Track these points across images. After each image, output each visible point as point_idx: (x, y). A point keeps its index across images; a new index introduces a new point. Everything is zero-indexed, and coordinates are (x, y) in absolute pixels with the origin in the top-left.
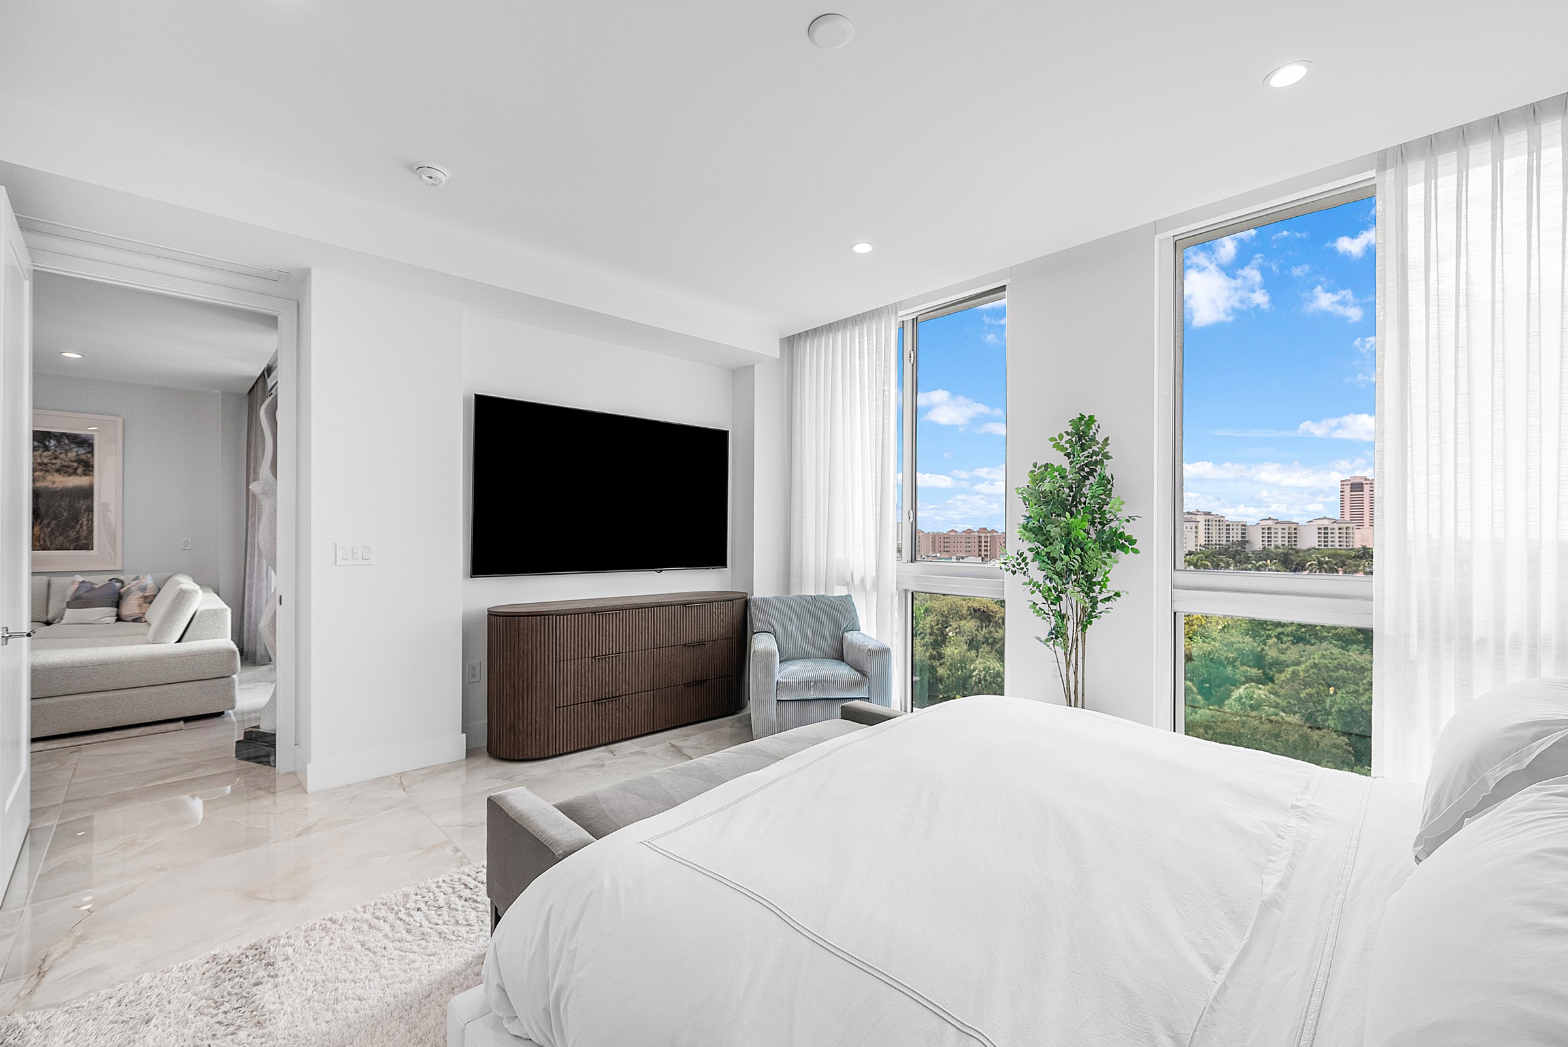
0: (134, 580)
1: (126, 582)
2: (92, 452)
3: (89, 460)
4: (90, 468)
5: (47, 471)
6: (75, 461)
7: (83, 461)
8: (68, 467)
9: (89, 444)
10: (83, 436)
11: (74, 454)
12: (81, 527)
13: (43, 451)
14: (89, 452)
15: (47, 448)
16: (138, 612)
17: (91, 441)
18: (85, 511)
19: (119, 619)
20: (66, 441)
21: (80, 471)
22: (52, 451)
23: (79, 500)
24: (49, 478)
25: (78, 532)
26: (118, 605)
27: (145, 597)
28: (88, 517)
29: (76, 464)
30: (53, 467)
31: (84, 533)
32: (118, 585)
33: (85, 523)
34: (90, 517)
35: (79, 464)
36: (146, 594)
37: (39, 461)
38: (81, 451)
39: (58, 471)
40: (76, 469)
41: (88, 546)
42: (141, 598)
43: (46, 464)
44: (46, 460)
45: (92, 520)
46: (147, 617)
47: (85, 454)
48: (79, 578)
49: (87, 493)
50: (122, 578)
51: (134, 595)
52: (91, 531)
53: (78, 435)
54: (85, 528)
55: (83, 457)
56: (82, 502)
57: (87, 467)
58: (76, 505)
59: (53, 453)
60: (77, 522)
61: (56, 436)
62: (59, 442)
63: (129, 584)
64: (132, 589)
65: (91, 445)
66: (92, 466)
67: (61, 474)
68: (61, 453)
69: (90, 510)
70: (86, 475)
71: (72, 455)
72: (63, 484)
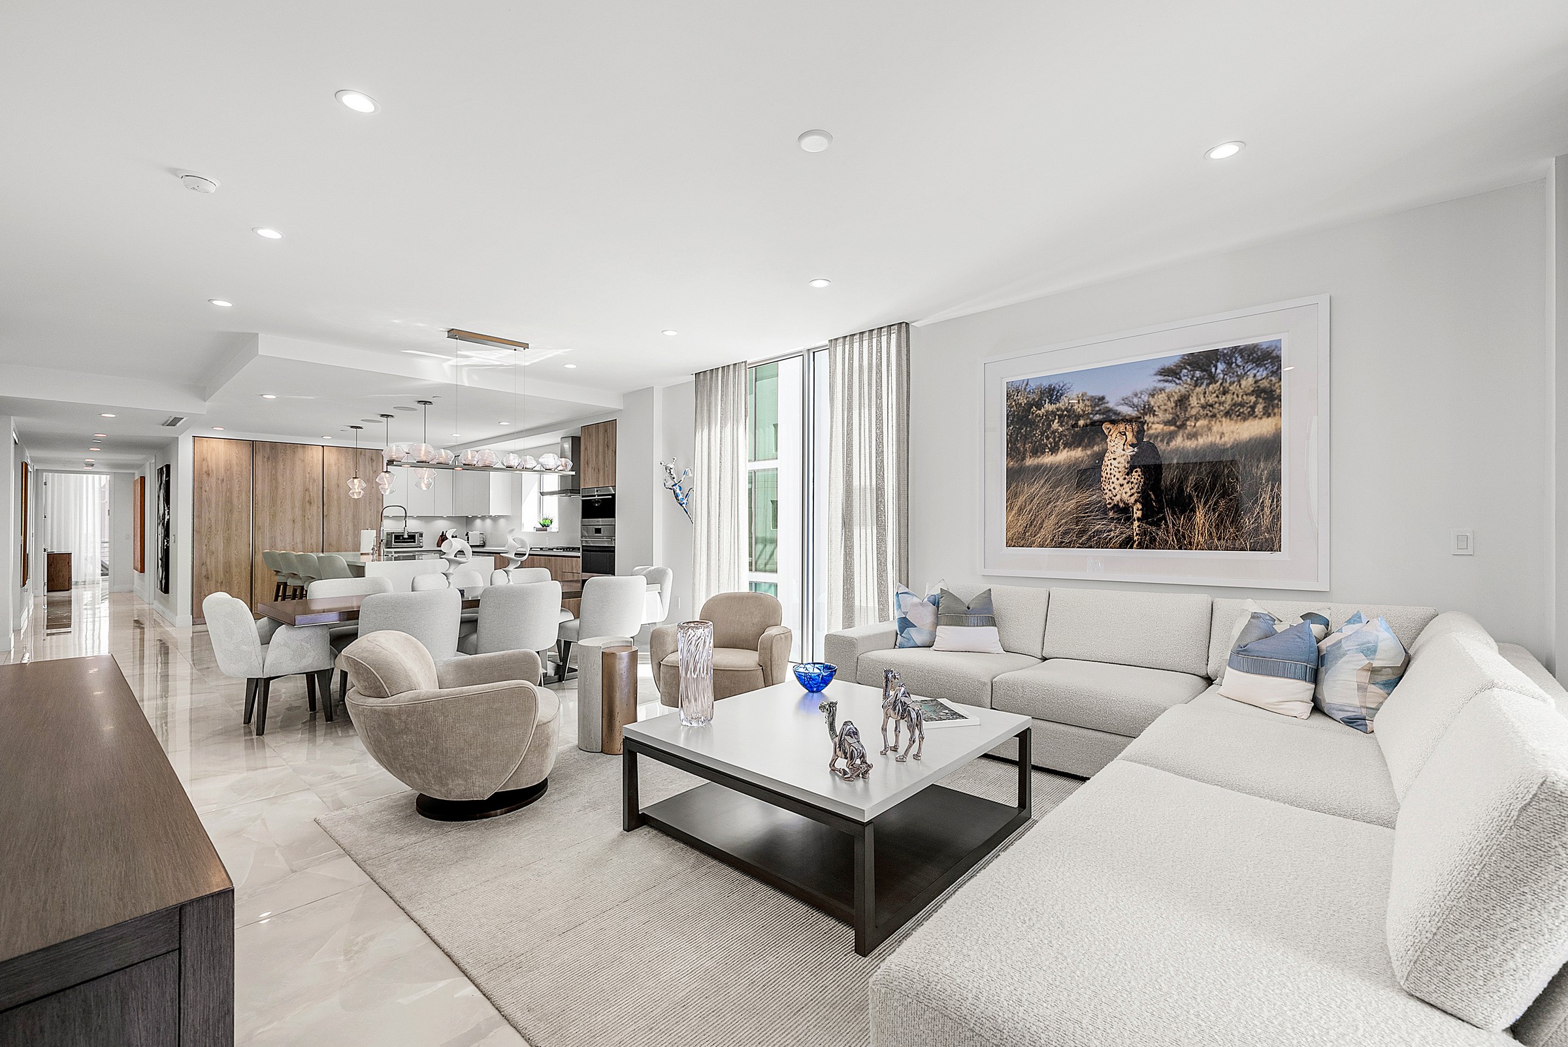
0: (1349, 622)
1: (1333, 626)
2: (1277, 373)
3: (1274, 388)
4: (1276, 402)
5: (1214, 416)
6: (1252, 393)
7: (1264, 391)
8: (1242, 405)
9: (1273, 358)
10: (1264, 346)
11: (1251, 380)
12: (1262, 510)
13: (1208, 385)
14: (1273, 373)
15: (1212, 379)
16: (1357, 702)
17: (1274, 354)
18: (1267, 481)
19: (1317, 708)
20: (1239, 361)
21: (1259, 409)
22: (1220, 381)
23: (1259, 460)
24: (1216, 428)
25: (1258, 517)
26: (1315, 677)
27: (1374, 671)
28: (1272, 491)
29: (1253, 399)
30: (1222, 408)
31: (1266, 521)
32: (1317, 629)
33: (1268, 502)
34: (1276, 490)
35: (1258, 396)
36: (1376, 664)
37: (1203, 401)
38: (1262, 373)
39: (1227, 414)
40: (1253, 408)
41: (1270, 544)
42: (1363, 669)
43: (1211, 406)
44: (1212, 399)
45: (1278, 497)
46: (1378, 723)
47: (1267, 377)
48: (1254, 605)
49: (1271, 448)
50: (1326, 614)
51: (1348, 662)
52: (1277, 518)
53: (1255, 346)
54: (1267, 511)
55: (1265, 384)
56: (1262, 465)
57: (1270, 399)
58: (1254, 470)
59: (1221, 384)
60: (1256, 500)
61: (1224, 355)
62: (1229, 364)
63: (1340, 630)
64: (1345, 646)
65: (1278, 359)
66: (1280, 396)
67: (1231, 419)
68: (1232, 383)
69: (1275, 477)
70: (1269, 416)
71: (1248, 383)
72: (1236, 436)
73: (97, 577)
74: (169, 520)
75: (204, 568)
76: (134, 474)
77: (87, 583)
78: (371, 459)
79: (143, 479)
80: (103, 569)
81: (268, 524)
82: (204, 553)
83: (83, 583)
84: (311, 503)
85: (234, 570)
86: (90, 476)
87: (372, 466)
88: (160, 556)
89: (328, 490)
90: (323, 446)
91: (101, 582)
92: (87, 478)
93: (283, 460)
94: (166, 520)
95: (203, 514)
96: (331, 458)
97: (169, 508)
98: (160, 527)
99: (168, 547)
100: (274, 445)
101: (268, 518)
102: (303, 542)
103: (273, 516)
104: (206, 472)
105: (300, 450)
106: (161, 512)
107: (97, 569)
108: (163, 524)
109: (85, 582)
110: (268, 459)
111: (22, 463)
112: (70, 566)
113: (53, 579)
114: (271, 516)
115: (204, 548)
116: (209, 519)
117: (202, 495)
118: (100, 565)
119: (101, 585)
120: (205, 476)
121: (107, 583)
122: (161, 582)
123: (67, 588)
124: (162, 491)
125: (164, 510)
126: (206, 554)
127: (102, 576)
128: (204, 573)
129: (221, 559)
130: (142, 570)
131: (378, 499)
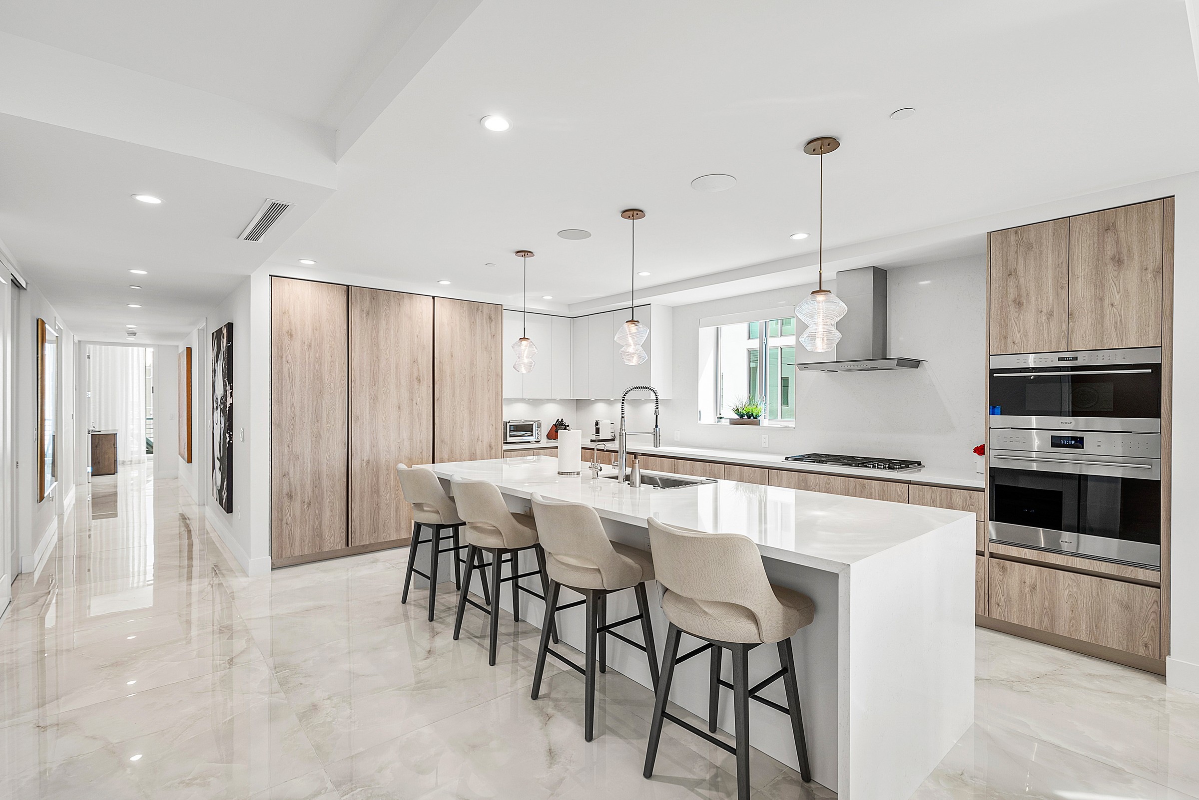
73: (143, 455)
74: (231, 404)
75: (285, 481)
76: (178, 346)
77: (133, 463)
78: (490, 318)
79: (189, 350)
80: (148, 447)
81: (368, 412)
82: (286, 457)
83: (129, 463)
84: (419, 381)
85: (326, 483)
86: (135, 349)
87: (490, 327)
88: (217, 454)
89: (440, 362)
90: (434, 298)
91: (146, 460)
92: (133, 350)
93: (385, 315)
94: (228, 405)
95: (284, 398)
96: (444, 312)
97: (232, 388)
98: (217, 414)
99: (231, 445)
100: (374, 291)
101: (368, 403)
102: (411, 439)
103: (375, 399)
104: (287, 332)
105: (406, 300)
106: (220, 392)
107: (142, 446)
108: (223, 411)
109: (131, 461)
110: (368, 313)
111: (38, 321)
112: (115, 448)
113: (99, 463)
114: (372, 401)
115: (286, 450)
116: (293, 405)
117: (282, 369)
118: (145, 443)
119: (146, 464)
120: (286, 338)
121: (152, 463)
122: (220, 491)
123: (113, 473)
124: (221, 363)
125: (225, 391)
126: (289, 460)
127: (147, 453)
128: (286, 489)
129: (309, 468)
130: (190, 460)
131: (497, 375)
